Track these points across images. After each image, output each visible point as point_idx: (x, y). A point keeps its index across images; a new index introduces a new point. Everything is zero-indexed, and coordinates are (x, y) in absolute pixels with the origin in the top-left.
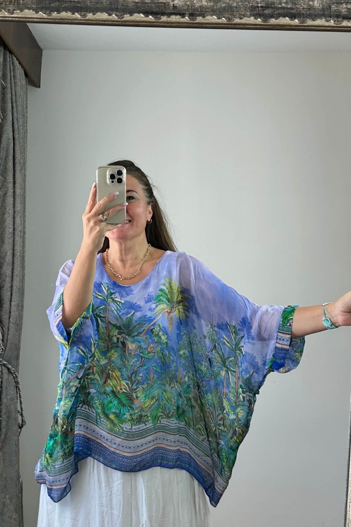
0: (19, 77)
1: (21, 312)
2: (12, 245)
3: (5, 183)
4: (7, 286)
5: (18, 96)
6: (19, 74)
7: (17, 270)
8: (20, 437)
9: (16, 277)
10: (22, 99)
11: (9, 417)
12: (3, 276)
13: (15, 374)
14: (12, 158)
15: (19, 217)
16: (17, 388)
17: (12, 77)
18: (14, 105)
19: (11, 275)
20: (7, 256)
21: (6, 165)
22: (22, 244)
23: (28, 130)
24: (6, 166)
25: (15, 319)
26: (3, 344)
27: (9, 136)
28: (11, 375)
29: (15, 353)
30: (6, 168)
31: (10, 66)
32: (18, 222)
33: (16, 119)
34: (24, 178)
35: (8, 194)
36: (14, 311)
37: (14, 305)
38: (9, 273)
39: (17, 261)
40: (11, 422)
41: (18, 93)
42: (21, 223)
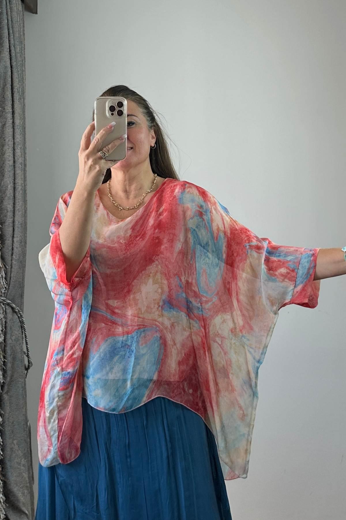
0: (15, 1)
1: (24, 248)
2: (13, 178)
3: (4, 113)
4: (9, 221)
5: (14, 22)
7: (18, 205)
8: (26, 379)
9: (18, 212)
10: (19, 25)
11: (14, 359)
12: (4, 211)
13: (20, 314)
14: (10, 87)
15: (19, 148)
16: (22, 328)
18: (11, 31)
19: (13, 209)
20: (7, 190)
21: (4, 94)
22: (23, 177)
23: (26, 58)
24: (4, 96)
25: (18, 256)
26: (7, 282)
27: (6, 64)
28: (15, 314)
29: (19, 291)
30: (4, 97)
32: (18, 154)
33: (13, 47)
34: (24, 108)
35: (7, 125)
36: (17, 248)
37: (17, 241)
38: (10, 208)
39: (19, 195)
40: (17, 364)
41: (14, 19)
42: (22, 155)
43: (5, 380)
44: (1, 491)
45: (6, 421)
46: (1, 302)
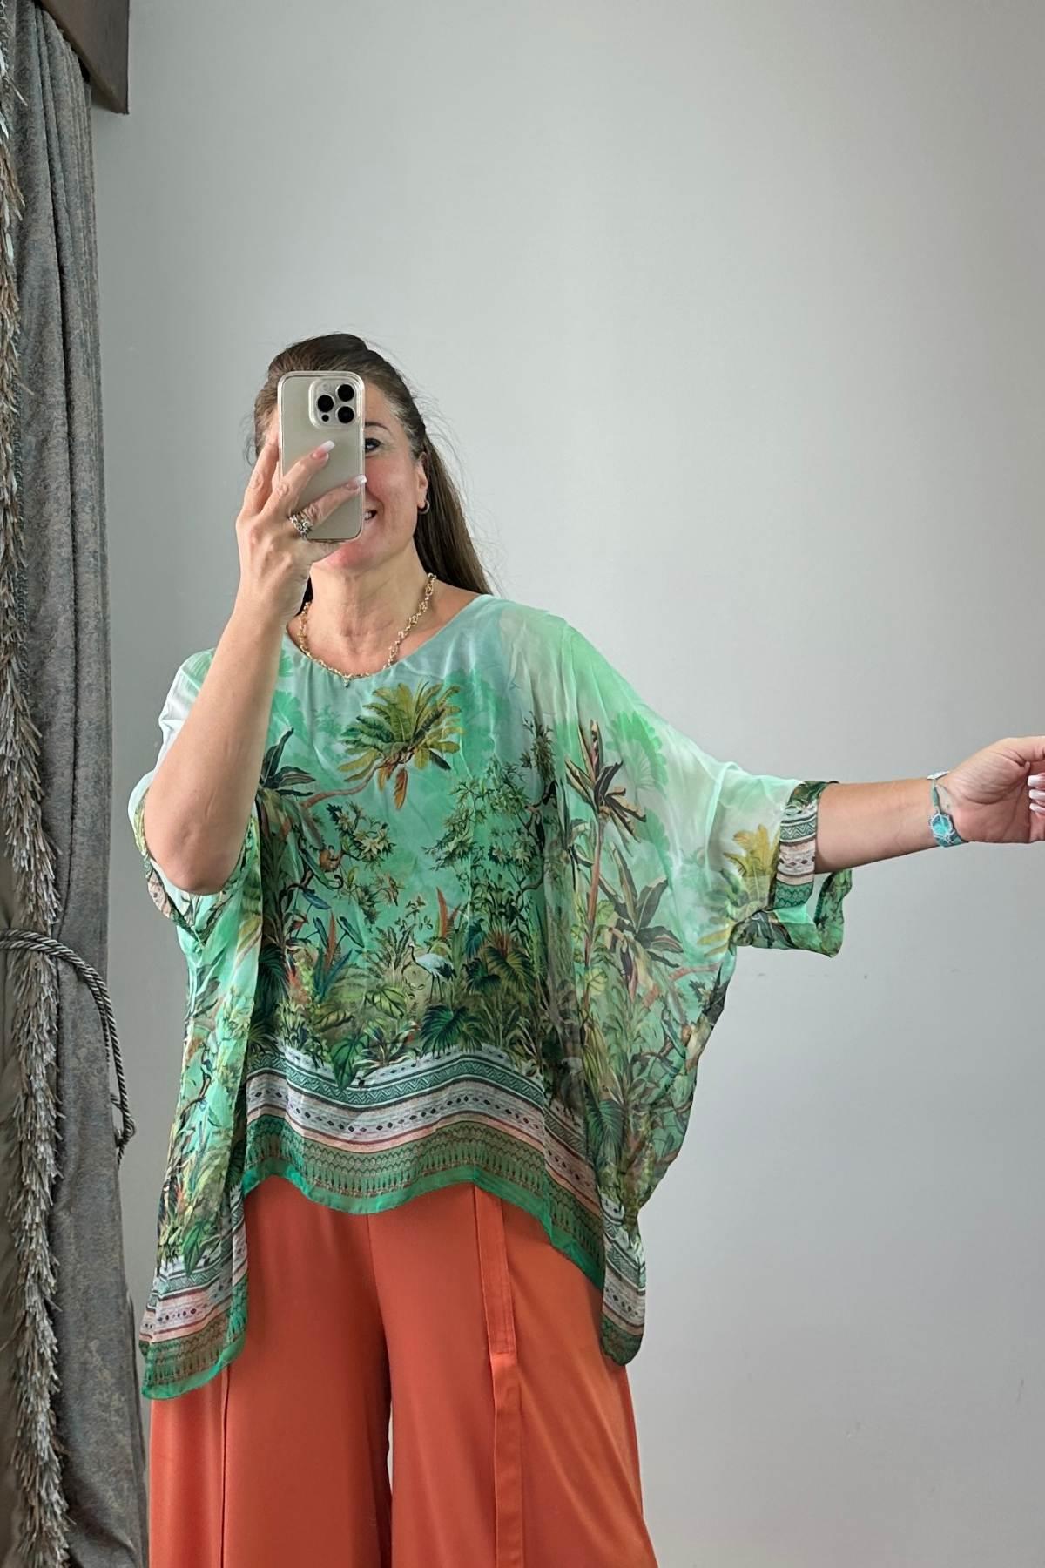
0: (67, 78)
1: (105, 797)
2: (73, 597)
3: (43, 407)
4: (61, 721)
5: (66, 138)
6: (66, 69)
7: (89, 672)
8: (119, 1172)
9: (87, 694)
10: (79, 147)
11: (86, 1111)
12: (48, 692)
13: (98, 985)
14: (60, 329)
15: (87, 509)
16: (104, 1025)
17: (47, 80)
18: (58, 166)
19: (73, 685)
20: (57, 630)
21: (42, 350)
22: (99, 593)
23: (98, 243)
24: (41, 355)
25: (89, 820)
26: (59, 896)
27: (46, 262)
28: (85, 986)
29: (94, 921)
30: (41, 361)
31: (39, 45)
32: (85, 527)
33: (63, 210)
34: (98, 390)
35: (52, 443)
36: (86, 797)
37: (86, 779)
38: (65, 682)
39: (89, 644)
40: (95, 1126)
41: (66, 130)
42: (95, 529)
43: (62, 1171)
44: (55, 1484)
45: (68, 1284)
46: (43, 952)
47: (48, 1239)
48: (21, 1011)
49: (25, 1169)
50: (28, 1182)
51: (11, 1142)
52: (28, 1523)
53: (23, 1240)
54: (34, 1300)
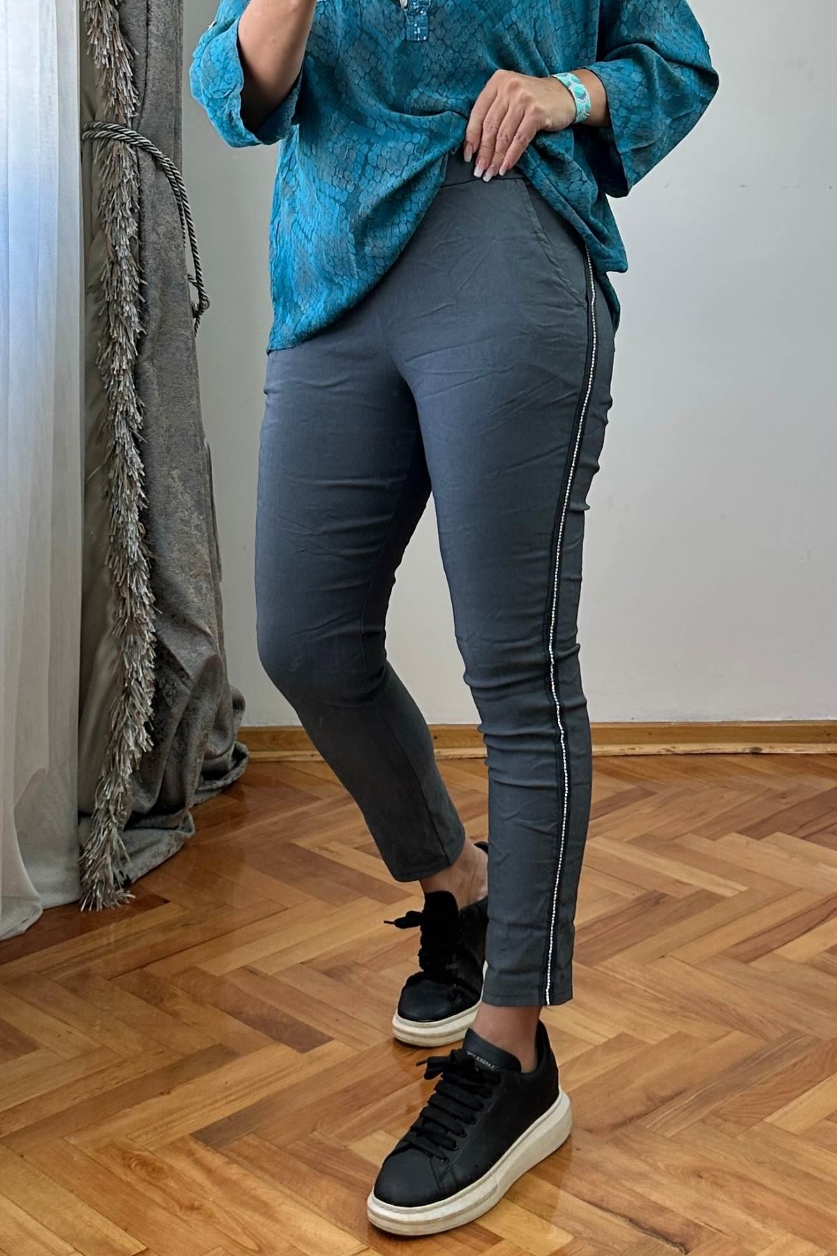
1: (177, 7)
8: (196, 338)
11: (165, 280)
13: (174, 174)
16: (180, 209)
25: (161, 27)
26: (137, 93)
28: (162, 174)
29: (169, 117)
36: (158, 6)
44: (143, 580)
45: (152, 423)
46: (124, 141)
47: (135, 384)
48: (106, 192)
49: (112, 324)
50: (115, 335)
51: (101, 303)
52: (121, 612)
53: (112, 383)
54: (123, 431)
